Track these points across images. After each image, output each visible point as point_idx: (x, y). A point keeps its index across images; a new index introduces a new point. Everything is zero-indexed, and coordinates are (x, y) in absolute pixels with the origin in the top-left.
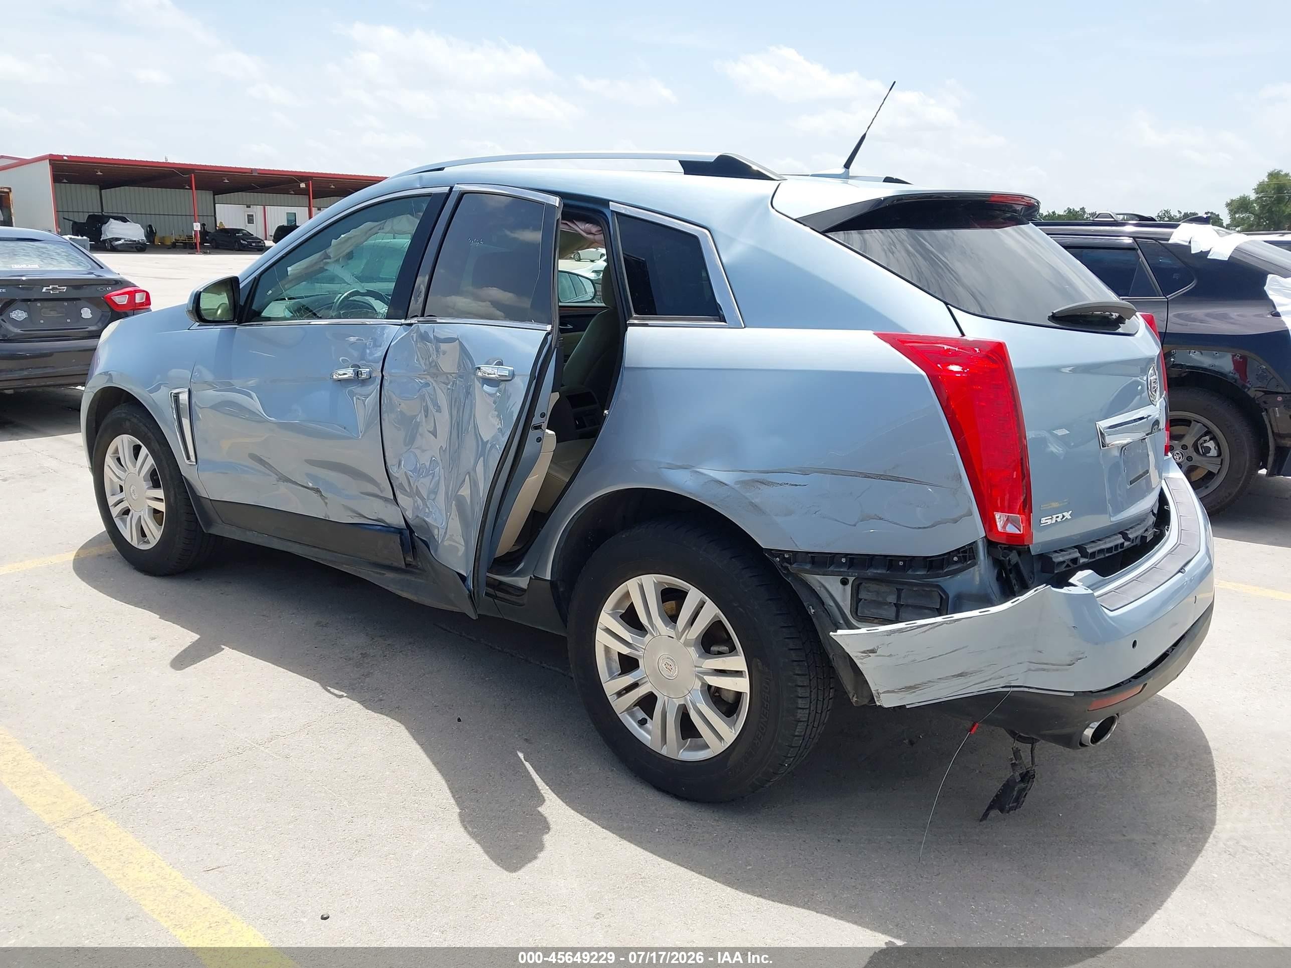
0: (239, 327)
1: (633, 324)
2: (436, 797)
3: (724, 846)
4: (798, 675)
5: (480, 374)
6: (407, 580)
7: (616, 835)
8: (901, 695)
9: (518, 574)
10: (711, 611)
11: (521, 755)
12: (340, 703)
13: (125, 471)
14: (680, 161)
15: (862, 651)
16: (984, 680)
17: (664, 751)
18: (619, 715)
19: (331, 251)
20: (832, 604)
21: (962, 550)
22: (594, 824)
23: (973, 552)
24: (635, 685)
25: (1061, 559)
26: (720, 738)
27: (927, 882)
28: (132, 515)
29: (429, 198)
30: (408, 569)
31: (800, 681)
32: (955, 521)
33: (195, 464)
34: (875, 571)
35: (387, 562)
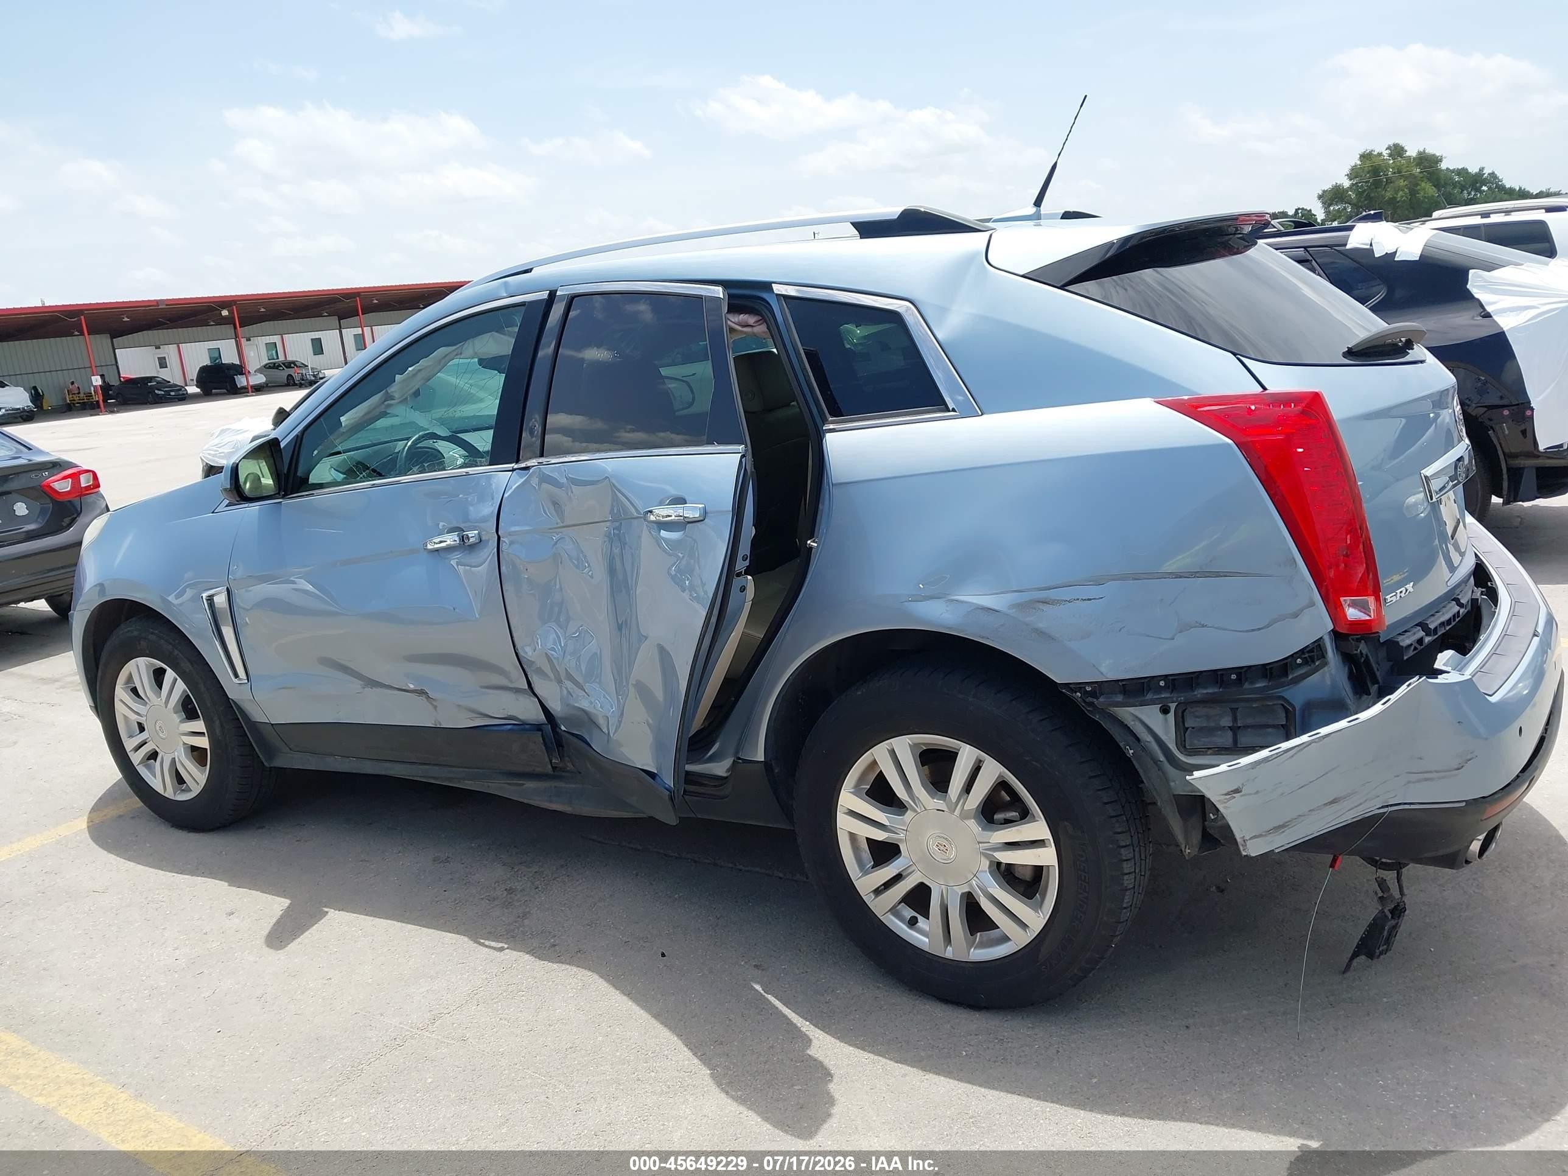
0: (285, 502)
1: (830, 429)
2: (673, 1059)
3: (1054, 1059)
4: (1119, 833)
5: (652, 518)
6: (555, 787)
7: (917, 1068)
8: (1269, 838)
9: (711, 759)
10: (993, 771)
11: (758, 987)
12: (503, 957)
13: (145, 704)
14: (853, 224)
15: (1225, 792)
16: (1359, 802)
17: (949, 953)
18: (881, 918)
19: (393, 389)
20: (1149, 738)
21: (1308, 649)
22: (884, 1060)
23: (1321, 650)
24: (898, 878)
25: (1408, 642)
26: (1024, 926)
27: (1314, 1062)
28: (162, 758)
29: (523, 308)
30: (557, 774)
31: (1124, 840)
32: (1296, 615)
33: (246, 681)
34: (1205, 691)
35: (528, 769)
